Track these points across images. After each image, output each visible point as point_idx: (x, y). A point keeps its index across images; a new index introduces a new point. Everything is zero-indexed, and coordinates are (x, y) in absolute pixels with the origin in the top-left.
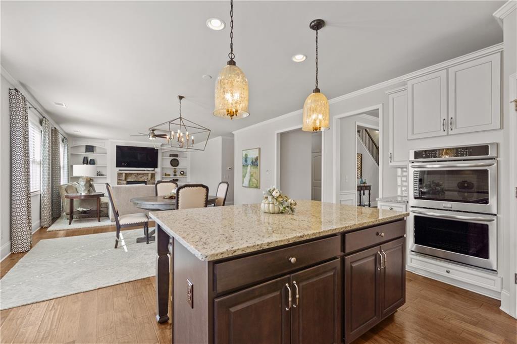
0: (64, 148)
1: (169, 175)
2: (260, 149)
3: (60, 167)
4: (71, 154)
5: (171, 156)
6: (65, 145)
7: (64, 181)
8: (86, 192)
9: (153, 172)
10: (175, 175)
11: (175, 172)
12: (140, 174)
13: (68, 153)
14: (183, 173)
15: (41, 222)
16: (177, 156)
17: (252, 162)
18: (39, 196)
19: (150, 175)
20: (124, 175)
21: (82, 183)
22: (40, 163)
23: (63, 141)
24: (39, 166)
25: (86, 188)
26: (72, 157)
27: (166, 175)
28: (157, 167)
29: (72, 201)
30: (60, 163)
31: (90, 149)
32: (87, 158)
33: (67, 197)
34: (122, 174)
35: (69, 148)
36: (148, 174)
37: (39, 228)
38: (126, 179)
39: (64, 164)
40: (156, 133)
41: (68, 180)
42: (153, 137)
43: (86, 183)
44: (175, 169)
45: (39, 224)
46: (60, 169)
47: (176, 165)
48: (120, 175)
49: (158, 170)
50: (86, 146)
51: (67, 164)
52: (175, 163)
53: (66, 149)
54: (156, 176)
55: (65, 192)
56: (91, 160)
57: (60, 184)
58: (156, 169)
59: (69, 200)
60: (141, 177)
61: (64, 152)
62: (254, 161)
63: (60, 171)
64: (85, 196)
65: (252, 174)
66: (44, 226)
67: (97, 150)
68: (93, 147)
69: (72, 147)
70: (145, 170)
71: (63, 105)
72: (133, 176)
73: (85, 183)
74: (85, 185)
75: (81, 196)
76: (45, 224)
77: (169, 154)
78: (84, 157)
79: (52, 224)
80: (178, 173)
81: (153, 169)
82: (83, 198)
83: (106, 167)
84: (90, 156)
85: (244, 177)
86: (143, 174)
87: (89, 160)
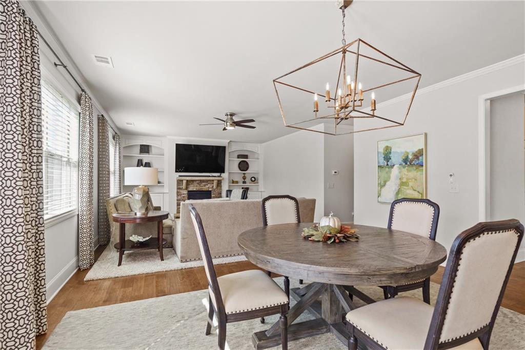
0: (115, 148)
1: (237, 182)
2: (426, 134)
3: (109, 172)
4: (124, 156)
5: (239, 157)
6: (116, 143)
7: (114, 191)
8: (143, 211)
9: (220, 178)
10: (244, 182)
11: (244, 178)
12: (203, 181)
13: (120, 153)
14: (254, 180)
15: (78, 260)
16: (246, 157)
17: (406, 160)
18: (76, 217)
19: (215, 183)
20: (184, 182)
21: (138, 197)
22: (77, 164)
23: (114, 138)
24: (77, 169)
25: (143, 204)
26: (125, 160)
27: (233, 182)
28: (224, 172)
29: (123, 227)
30: (109, 166)
31: (145, 149)
32: (141, 160)
33: (116, 220)
34: (182, 180)
35: (122, 149)
36: (213, 181)
37: (75, 271)
38: (187, 188)
39: (115, 169)
40: (236, 119)
41: (120, 190)
42: (231, 125)
43: (143, 196)
44: (244, 174)
45: (75, 265)
46: (109, 174)
47: (245, 169)
48: (179, 182)
49: (225, 175)
50: (141, 145)
51: (118, 167)
52: (244, 166)
53: (118, 149)
54: (222, 184)
55: (114, 210)
56: (146, 163)
57: (109, 195)
58: (223, 175)
59: (118, 224)
60: (205, 185)
61: (115, 152)
62: (410, 157)
63: (109, 178)
64: (140, 218)
65: (404, 180)
66: (82, 268)
67: (153, 150)
68: (148, 146)
69: (124, 148)
70: (209, 176)
71: (108, 62)
72: (195, 184)
73: (140, 197)
74: (142, 200)
75: (135, 219)
76: (84, 264)
77: (236, 154)
78: (139, 160)
79: (95, 261)
80: (248, 180)
81: (218, 174)
82: (138, 221)
83: (163, 172)
84: (146, 158)
85: (382, 185)
86: (207, 181)
87: (144, 164)
